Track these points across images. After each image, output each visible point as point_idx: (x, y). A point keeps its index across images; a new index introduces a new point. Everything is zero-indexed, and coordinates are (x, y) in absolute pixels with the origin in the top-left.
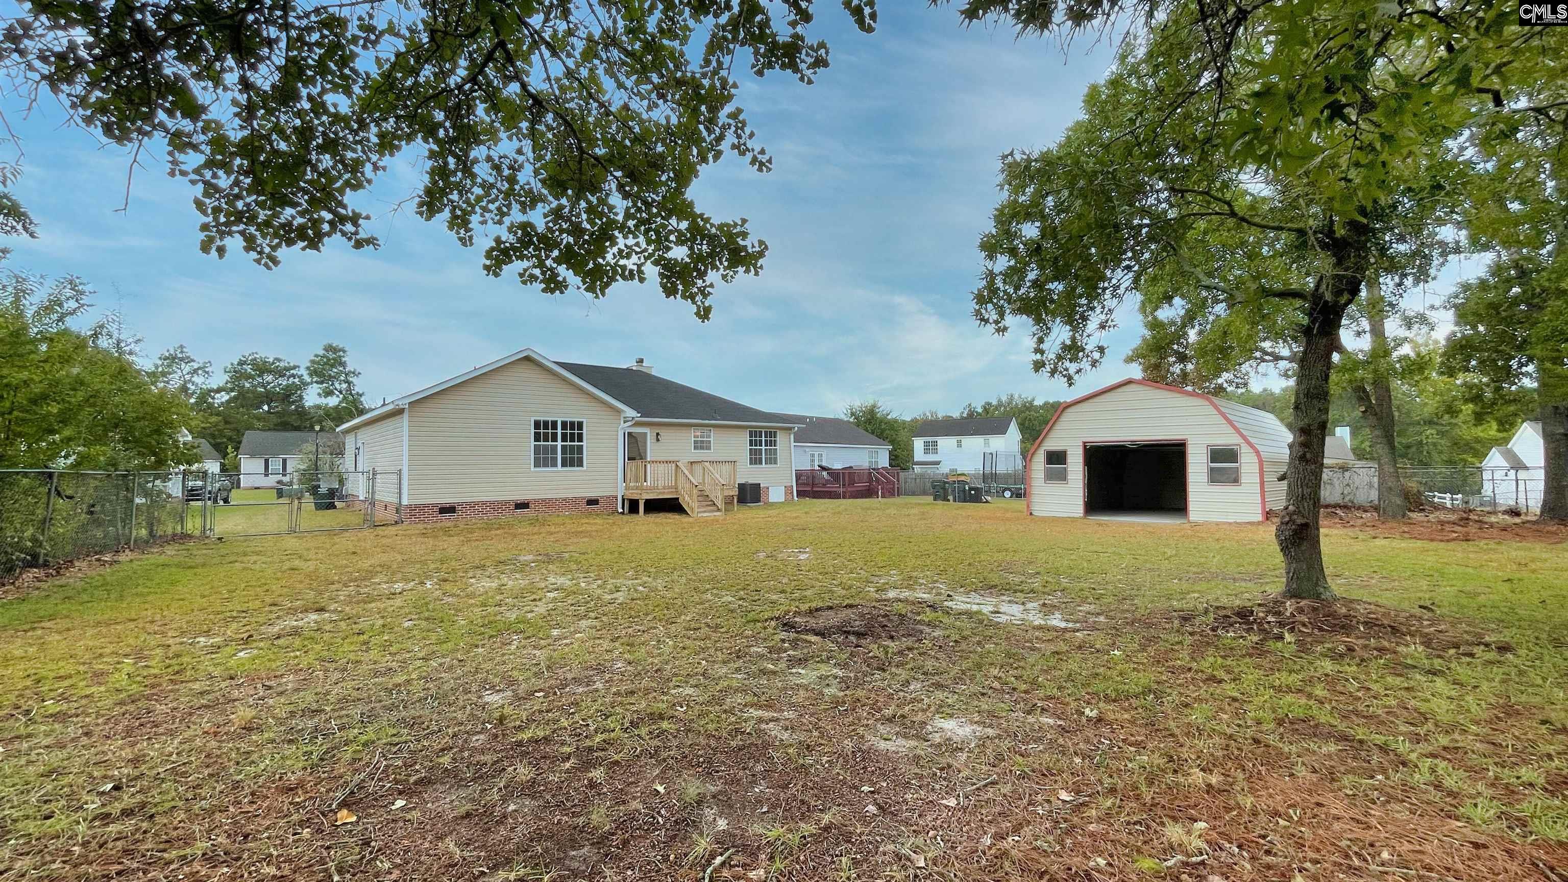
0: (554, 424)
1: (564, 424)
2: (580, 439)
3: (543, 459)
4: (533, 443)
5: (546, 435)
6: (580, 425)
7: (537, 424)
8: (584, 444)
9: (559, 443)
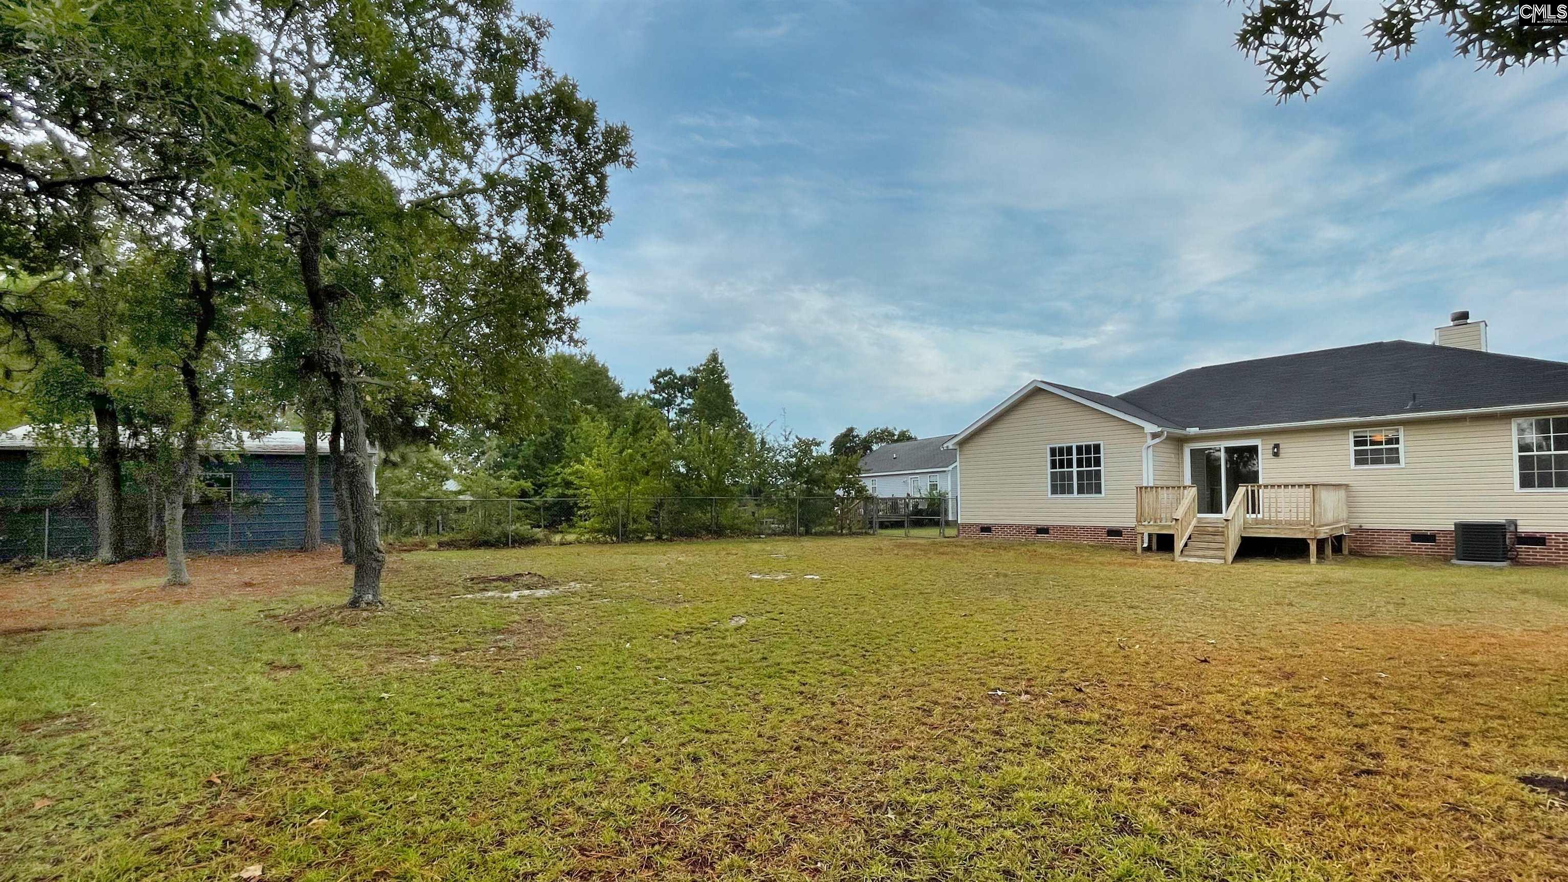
0: (1070, 450)
1: (1079, 449)
2: (1098, 462)
3: (1060, 486)
4: (1049, 470)
5: (1061, 461)
6: (1097, 448)
7: (1053, 451)
8: (1102, 468)
9: (1075, 469)
